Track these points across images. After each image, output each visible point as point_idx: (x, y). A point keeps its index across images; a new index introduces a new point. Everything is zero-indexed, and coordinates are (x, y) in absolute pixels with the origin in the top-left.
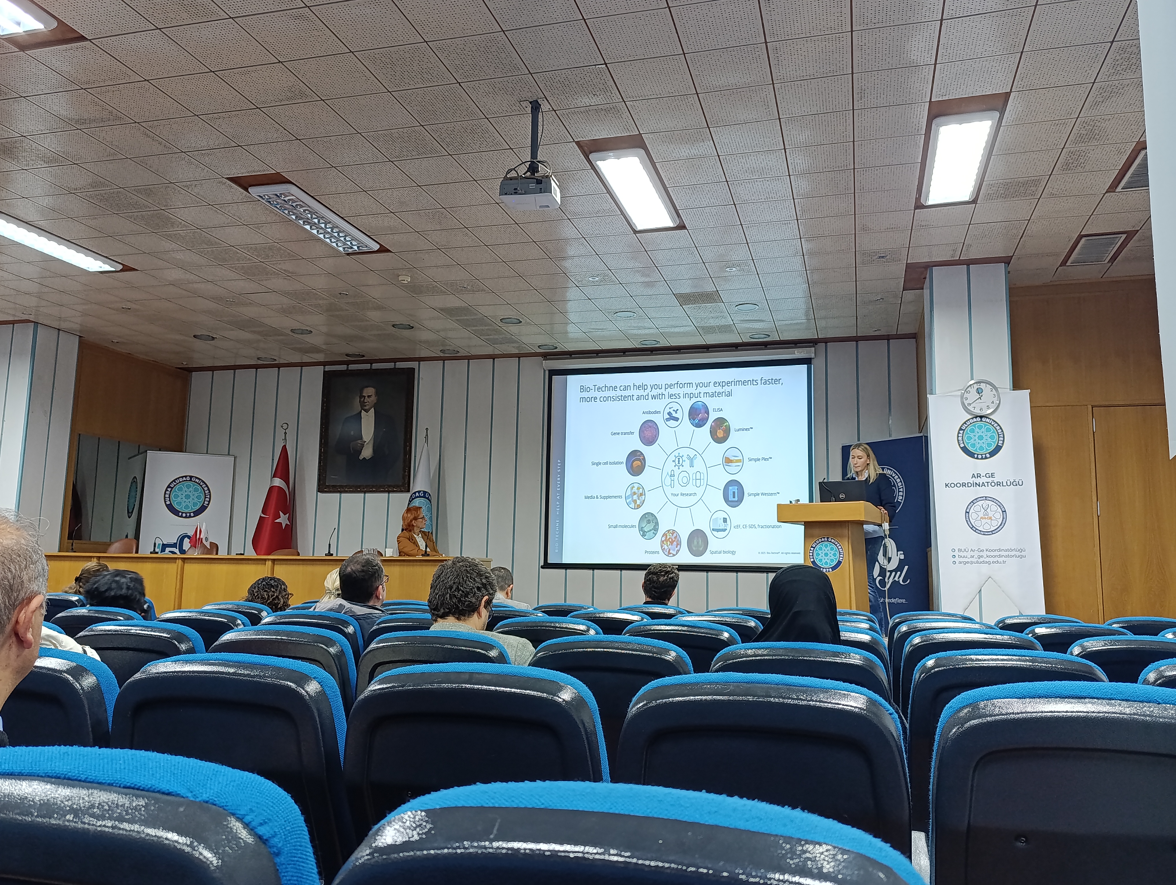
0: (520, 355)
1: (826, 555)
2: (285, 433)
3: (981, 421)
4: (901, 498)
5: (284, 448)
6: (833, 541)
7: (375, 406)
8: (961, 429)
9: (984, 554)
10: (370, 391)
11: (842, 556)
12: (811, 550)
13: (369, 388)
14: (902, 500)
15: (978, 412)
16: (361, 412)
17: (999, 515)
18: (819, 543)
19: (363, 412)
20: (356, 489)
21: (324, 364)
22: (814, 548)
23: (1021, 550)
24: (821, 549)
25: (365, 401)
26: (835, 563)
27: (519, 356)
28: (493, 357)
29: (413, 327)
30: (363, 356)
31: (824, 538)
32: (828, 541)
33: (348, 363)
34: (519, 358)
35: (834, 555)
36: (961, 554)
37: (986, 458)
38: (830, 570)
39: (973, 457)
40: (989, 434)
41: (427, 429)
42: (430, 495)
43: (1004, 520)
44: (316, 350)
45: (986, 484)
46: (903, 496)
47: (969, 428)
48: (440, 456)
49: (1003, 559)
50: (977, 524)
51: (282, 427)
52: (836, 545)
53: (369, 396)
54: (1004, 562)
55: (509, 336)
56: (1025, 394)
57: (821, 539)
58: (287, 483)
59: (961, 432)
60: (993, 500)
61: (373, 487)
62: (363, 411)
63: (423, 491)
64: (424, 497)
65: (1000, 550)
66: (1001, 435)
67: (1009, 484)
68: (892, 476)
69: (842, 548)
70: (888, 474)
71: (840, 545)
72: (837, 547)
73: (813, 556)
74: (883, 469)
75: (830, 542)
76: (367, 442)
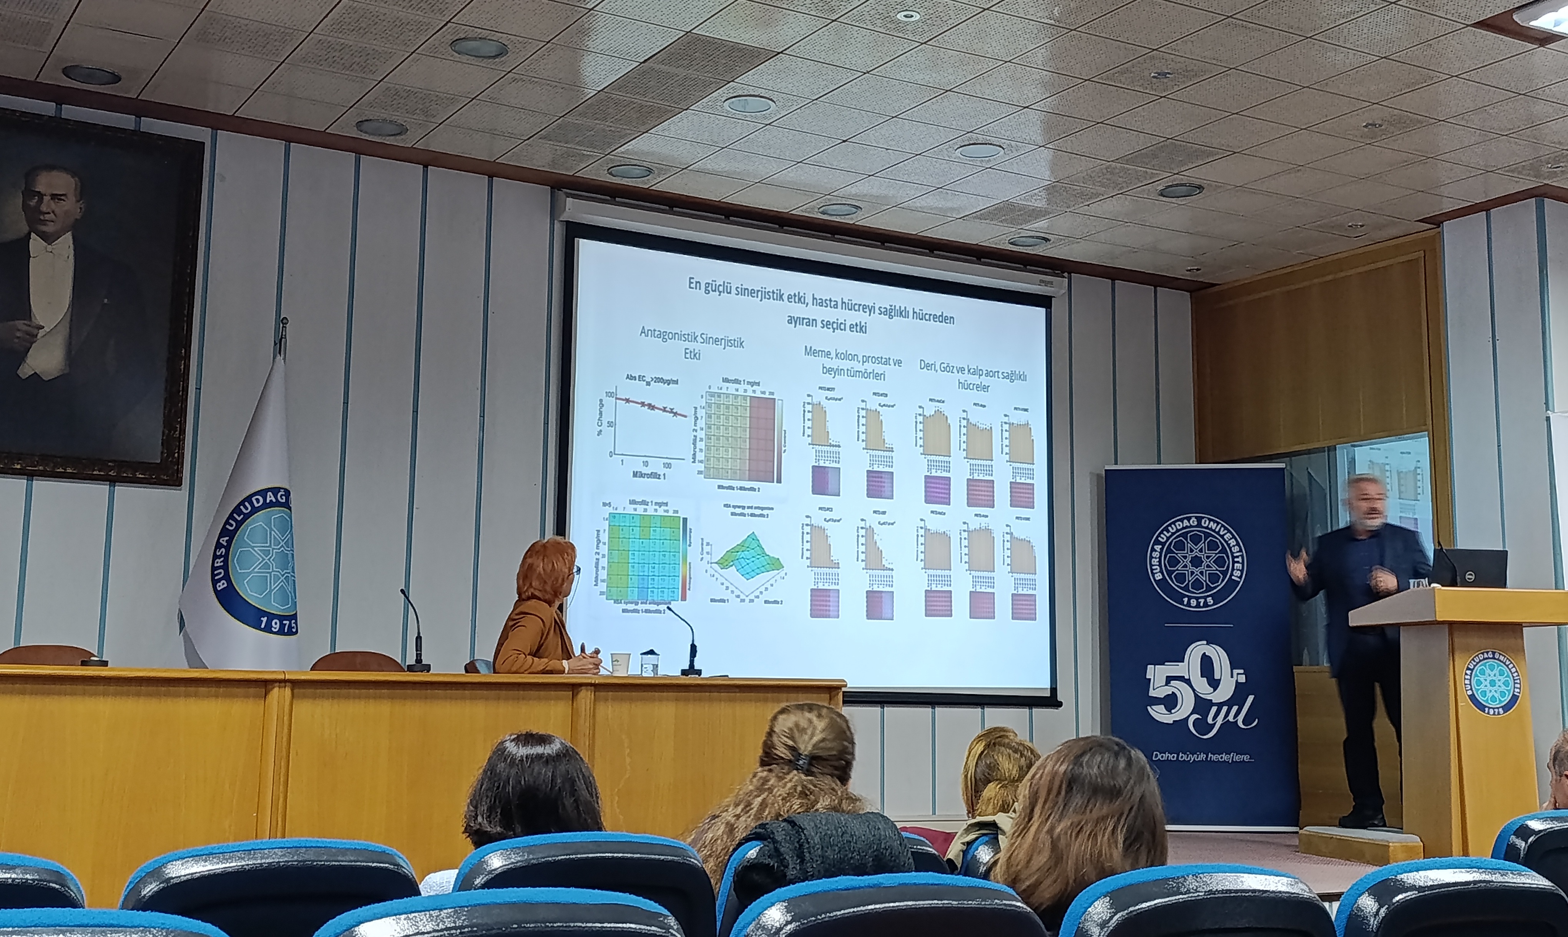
1: (1493, 683)
4: (1238, 573)
6: (1502, 658)
7: (77, 230)
10: (57, 182)
11: (1518, 686)
12: (1466, 674)
13: (55, 173)
14: (1240, 577)
16: (27, 239)
18: (1480, 661)
19: (36, 243)
20: (10, 465)
22: (1472, 670)
24: (1483, 672)
25: (44, 208)
26: (1507, 698)
30: (116, 79)
31: (1487, 653)
32: (1494, 658)
34: (491, 177)
35: (1506, 684)
38: (1501, 710)
46: (1242, 571)
52: (1507, 666)
57: (1483, 653)
68: (1218, 533)
69: (1517, 671)
70: (1211, 529)
71: (1514, 667)
72: (1510, 670)
73: (1470, 684)
74: (1199, 519)
75: (1498, 659)
76: (47, 329)
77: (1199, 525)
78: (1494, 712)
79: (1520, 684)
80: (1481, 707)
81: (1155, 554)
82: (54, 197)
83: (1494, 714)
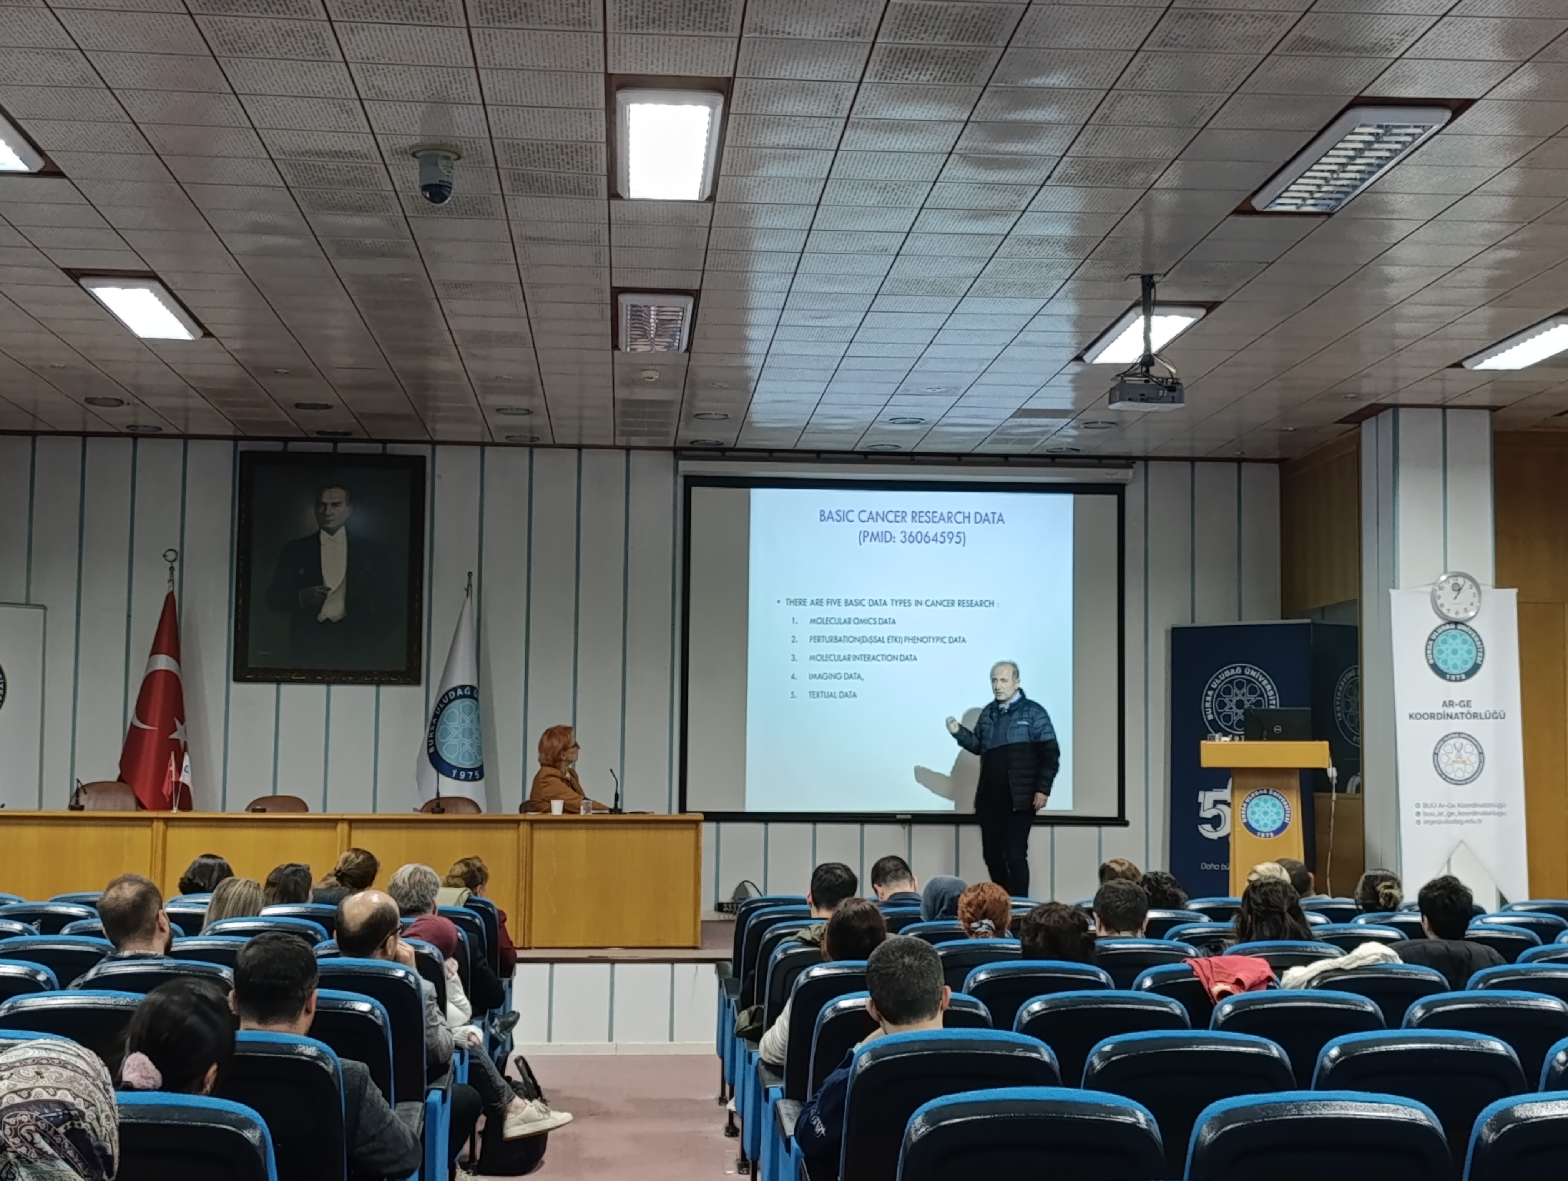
1: (1266, 813)
2: (172, 569)
3: (1456, 628)
5: (171, 596)
6: (1275, 794)
7: (348, 524)
8: (1430, 639)
9: (1455, 810)
10: (335, 495)
11: (1288, 815)
12: (1243, 806)
13: (333, 490)
15: (1452, 615)
16: (319, 533)
17: (1475, 758)
18: (1256, 796)
19: (324, 536)
21: (237, 438)
22: (1248, 803)
23: (1501, 806)
25: (328, 512)
26: (1278, 825)
27: (630, 449)
28: (580, 447)
31: (1263, 790)
32: (1268, 794)
33: (287, 440)
34: (628, 452)
35: (1278, 814)
36: (1427, 810)
37: (1461, 680)
38: (1272, 834)
39: (1445, 679)
40: (1465, 648)
41: (470, 574)
42: (478, 692)
43: (1481, 765)
45: (1460, 716)
47: (1440, 638)
49: (1479, 817)
50: (1447, 770)
52: (1280, 800)
53: (334, 505)
54: (1480, 821)
56: (1511, 594)
57: (1259, 791)
59: (1431, 643)
60: (1469, 737)
61: (348, 673)
62: (322, 531)
63: (470, 686)
64: (471, 696)
65: (1475, 805)
66: (1480, 650)
67: (1488, 716)
68: (1257, 680)
69: (1286, 802)
70: (1252, 677)
71: (1285, 799)
72: (1282, 803)
73: (1246, 814)
74: (1243, 668)
75: (1272, 795)
76: (333, 590)
77: (1243, 674)
78: (1266, 835)
79: (1290, 814)
80: (1254, 831)
81: (1209, 699)
83: (1266, 837)
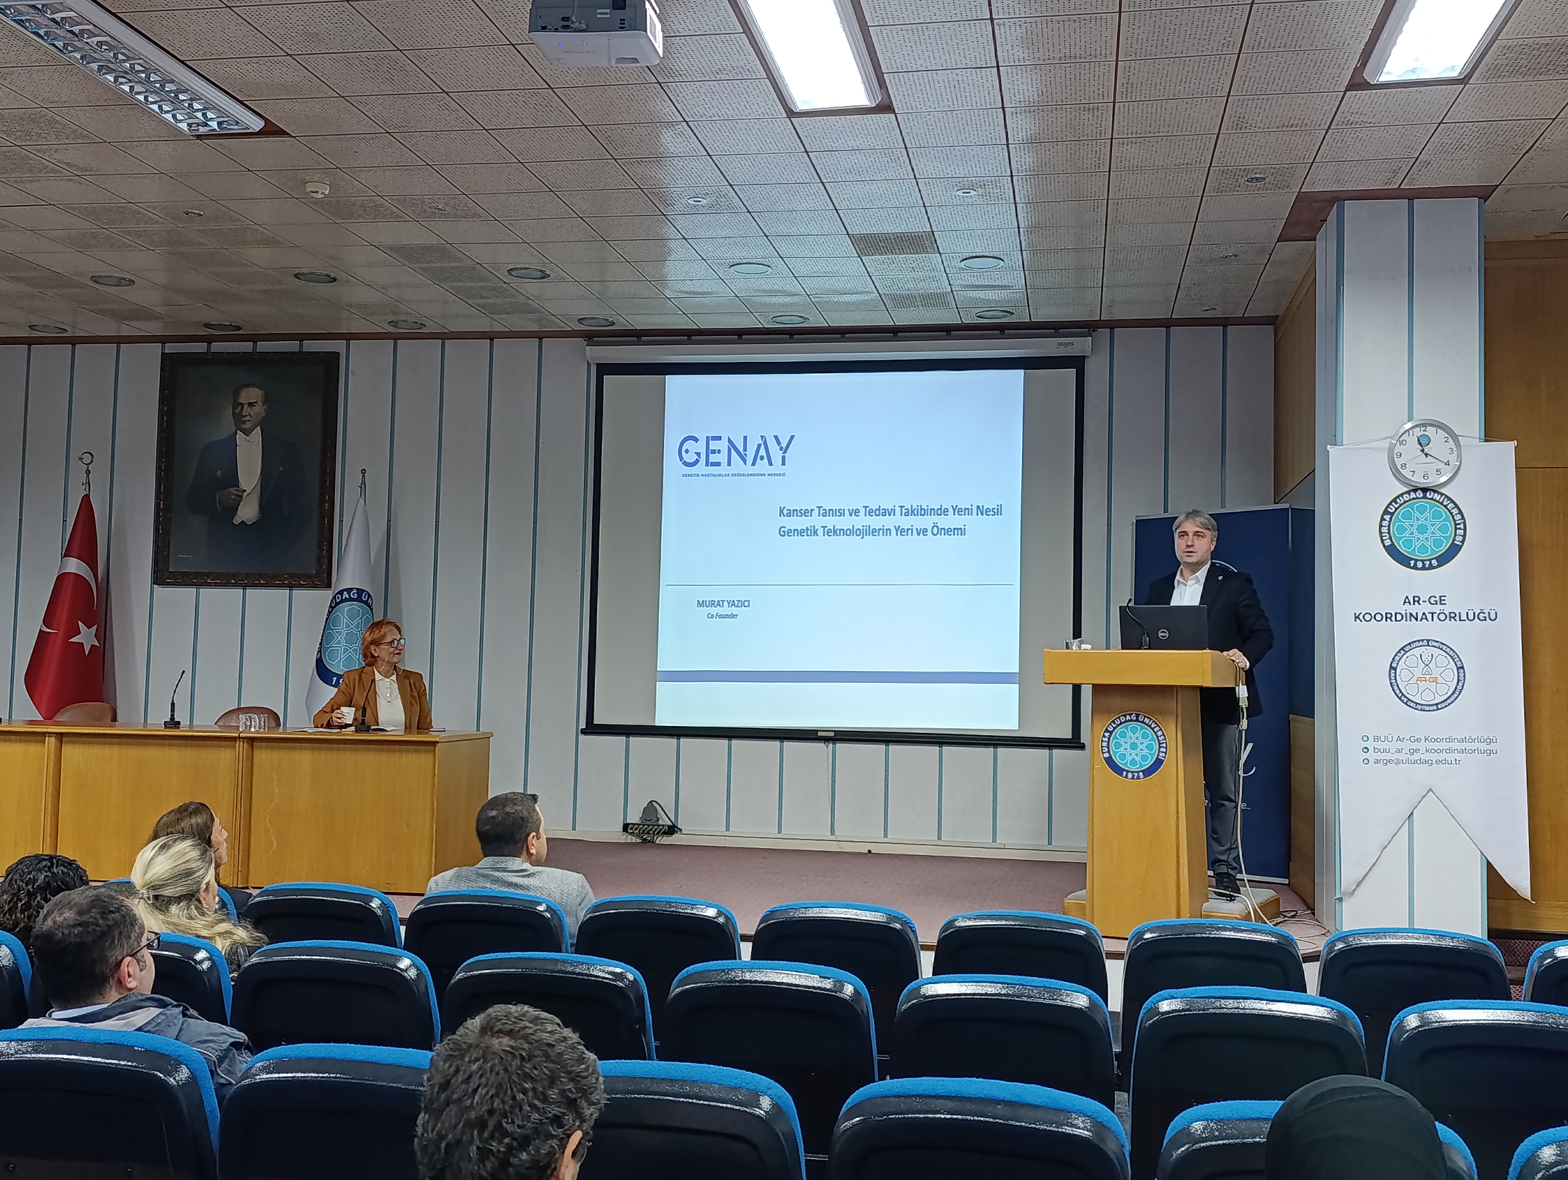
0: (542, 335)
1: (1134, 747)
2: (88, 472)
3: (1425, 497)
5: (86, 499)
6: (1147, 720)
7: (263, 424)
8: (1386, 512)
9: (1422, 746)
10: (252, 395)
11: (1164, 750)
12: (1104, 736)
13: (250, 389)
15: (1419, 480)
16: (235, 433)
17: (1451, 675)
18: (1121, 723)
19: (240, 435)
20: (225, 580)
21: (163, 340)
22: (1111, 733)
23: (1488, 741)
25: (244, 413)
26: (1150, 763)
27: (540, 336)
28: (490, 336)
29: (334, 280)
30: (239, 328)
31: (1130, 715)
32: (1137, 720)
33: (209, 340)
34: (541, 339)
35: (1150, 747)
36: (1379, 745)
37: (1431, 567)
38: (1141, 774)
39: (1409, 566)
40: (1438, 524)
41: (364, 472)
42: (369, 596)
43: (1460, 684)
44: (144, 314)
45: (1429, 616)
47: (1401, 510)
48: (389, 521)
49: (1457, 756)
50: (1410, 691)
51: (81, 459)
52: (1153, 729)
53: (250, 405)
54: (1457, 762)
55: (522, 300)
56: (1507, 450)
57: (1125, 716)
58: (93, 567)
59: (1387, 517)
60: (1442, 646)
61: (261, 576)
62: (238, 431)
63: (357, 589)
64: (359, 599)
65: (1450, 739)
66: (1460, 525)
67: (1471, 617)
69: (1163, 735)
71: (1161, 729)
72: (1155, 733)
73: (1108, 747)
75: (1142, 722)
76: (248, 492)
78: (1133, 776)
79: (1166, 748)
80: (1118, 770)
82: (250, 404)
83: (1133, 778)
